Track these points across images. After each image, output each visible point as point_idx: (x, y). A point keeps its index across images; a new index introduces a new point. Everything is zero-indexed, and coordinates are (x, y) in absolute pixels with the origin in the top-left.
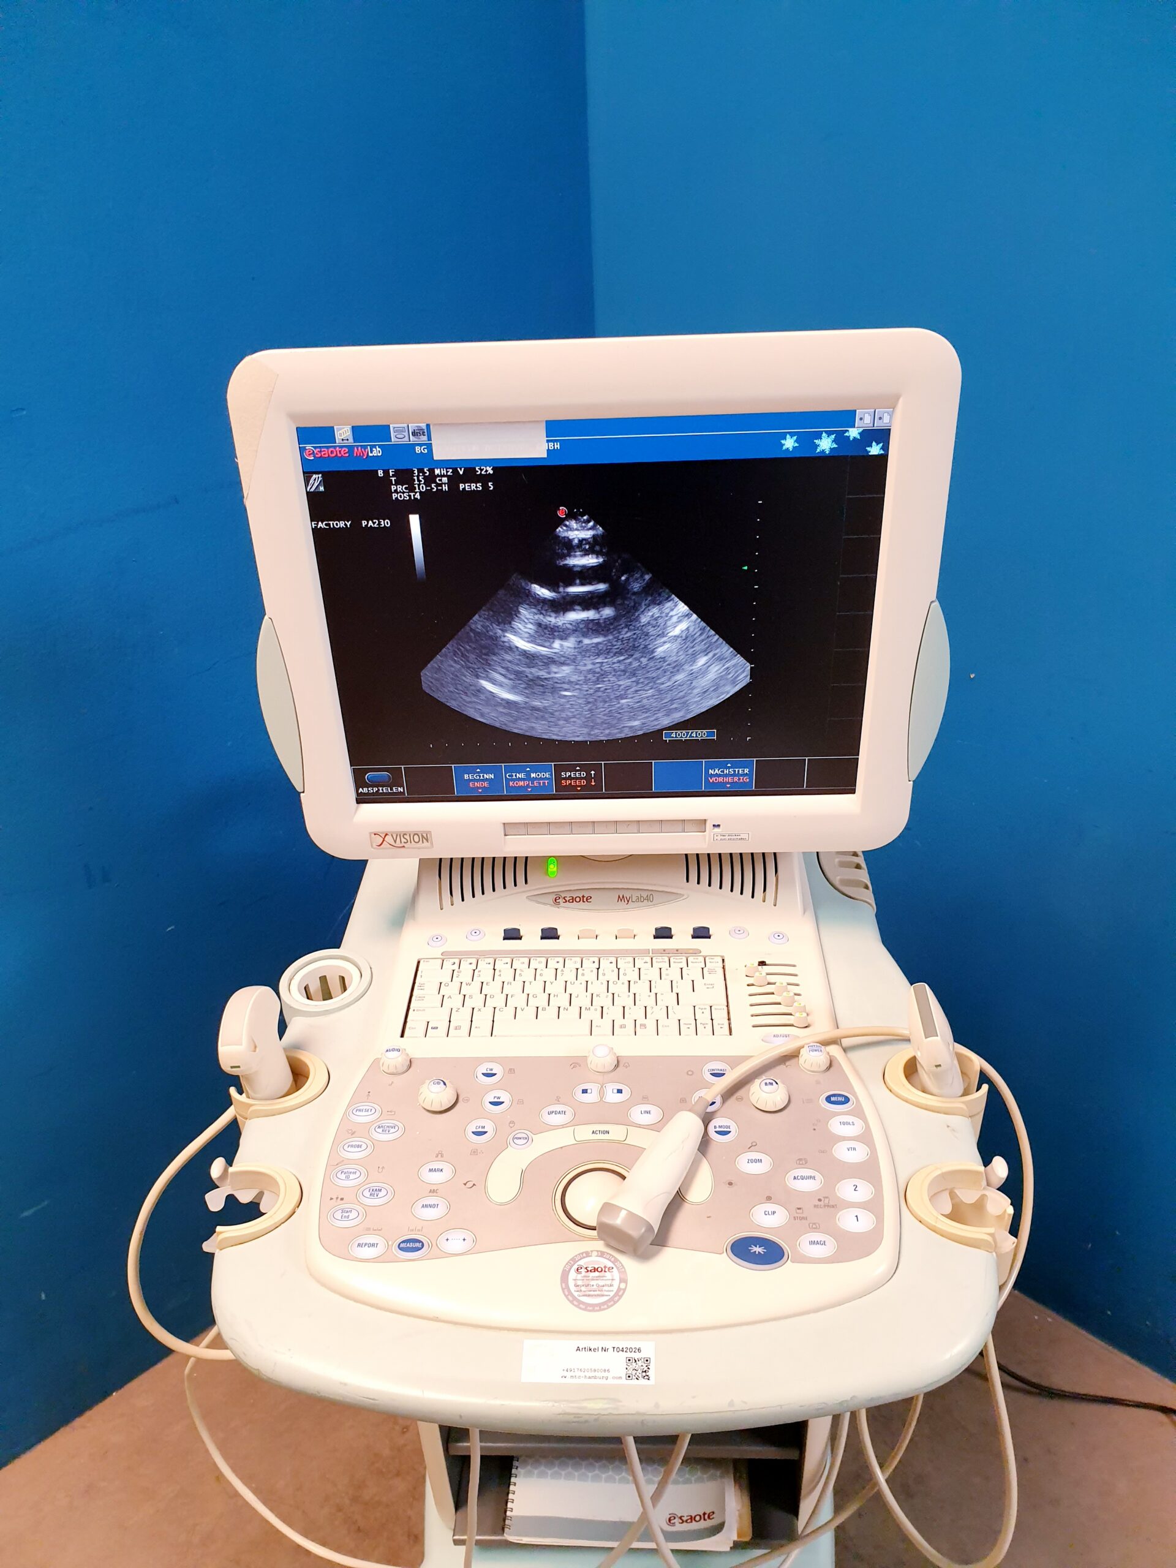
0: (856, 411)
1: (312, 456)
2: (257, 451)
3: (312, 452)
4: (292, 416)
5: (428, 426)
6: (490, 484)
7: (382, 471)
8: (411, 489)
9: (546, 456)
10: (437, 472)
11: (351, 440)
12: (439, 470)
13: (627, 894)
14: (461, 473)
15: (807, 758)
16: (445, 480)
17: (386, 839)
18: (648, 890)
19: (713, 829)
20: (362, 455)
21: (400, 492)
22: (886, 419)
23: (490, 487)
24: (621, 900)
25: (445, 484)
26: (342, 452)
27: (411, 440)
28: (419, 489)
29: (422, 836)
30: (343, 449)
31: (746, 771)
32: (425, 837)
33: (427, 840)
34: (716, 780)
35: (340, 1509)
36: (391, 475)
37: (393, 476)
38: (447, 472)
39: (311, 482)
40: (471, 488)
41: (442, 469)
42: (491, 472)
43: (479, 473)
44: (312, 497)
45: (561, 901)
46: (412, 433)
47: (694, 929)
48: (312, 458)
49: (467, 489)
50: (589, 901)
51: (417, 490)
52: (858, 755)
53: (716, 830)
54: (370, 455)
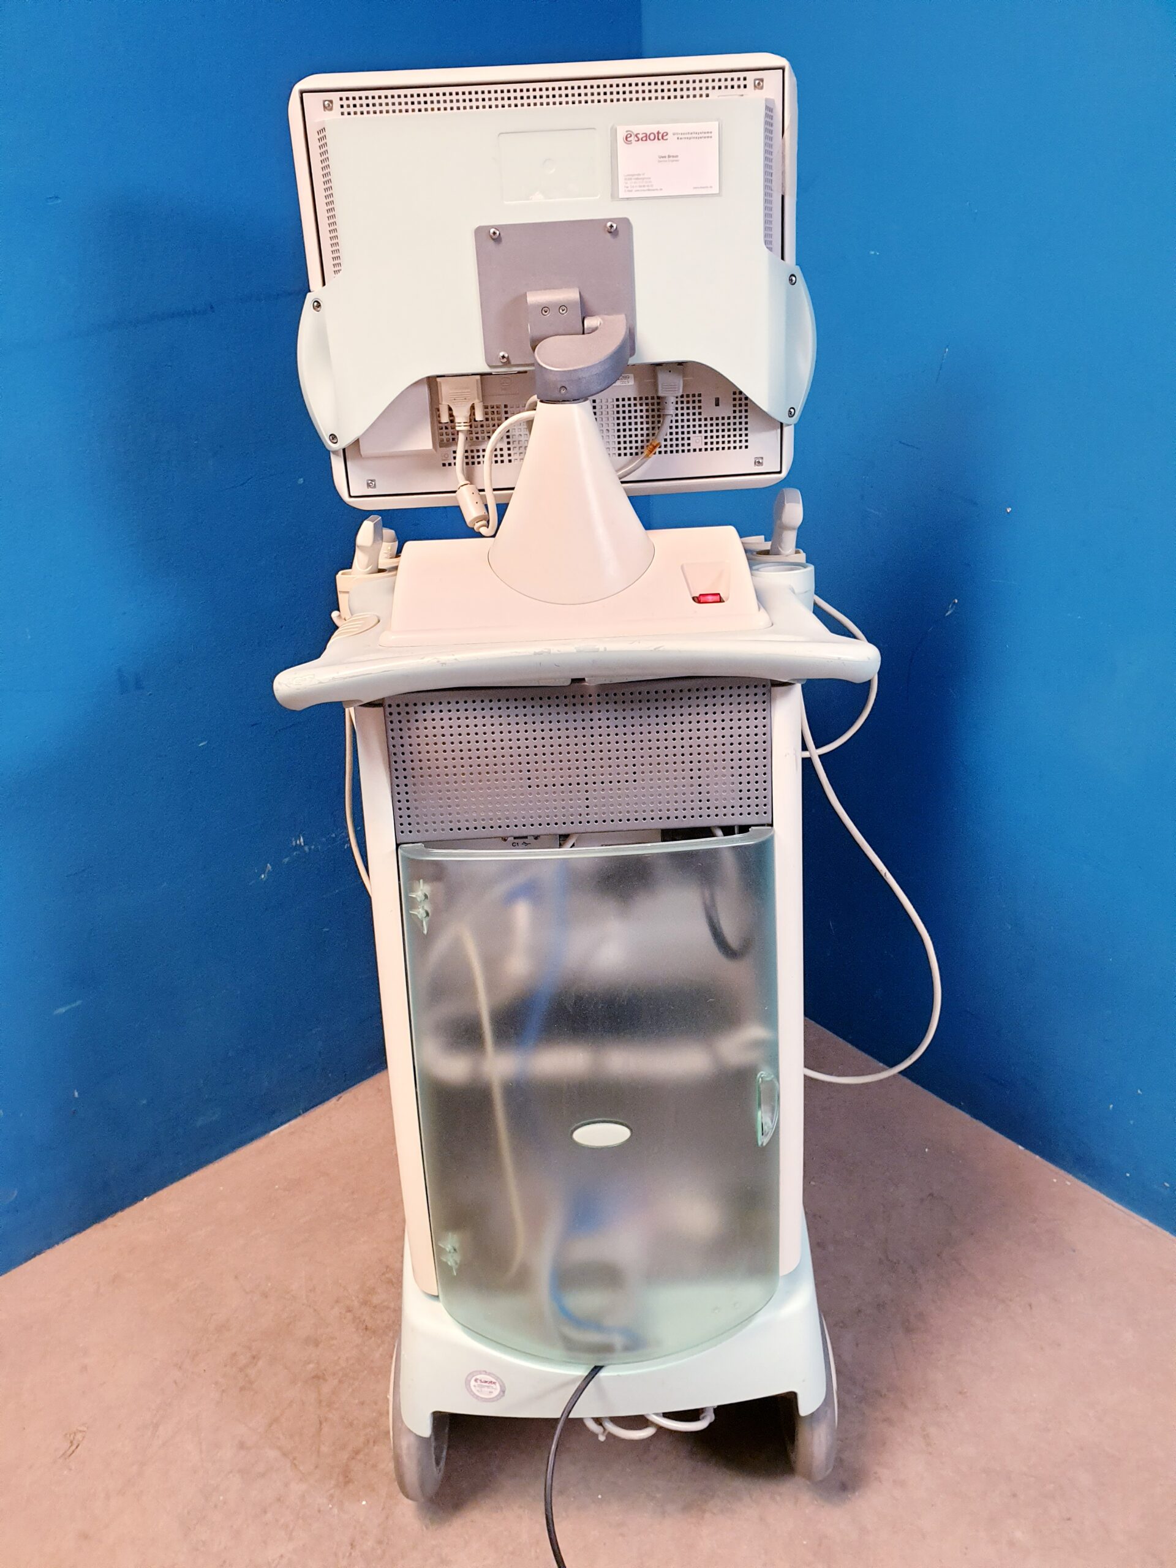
35: (349, 1310)
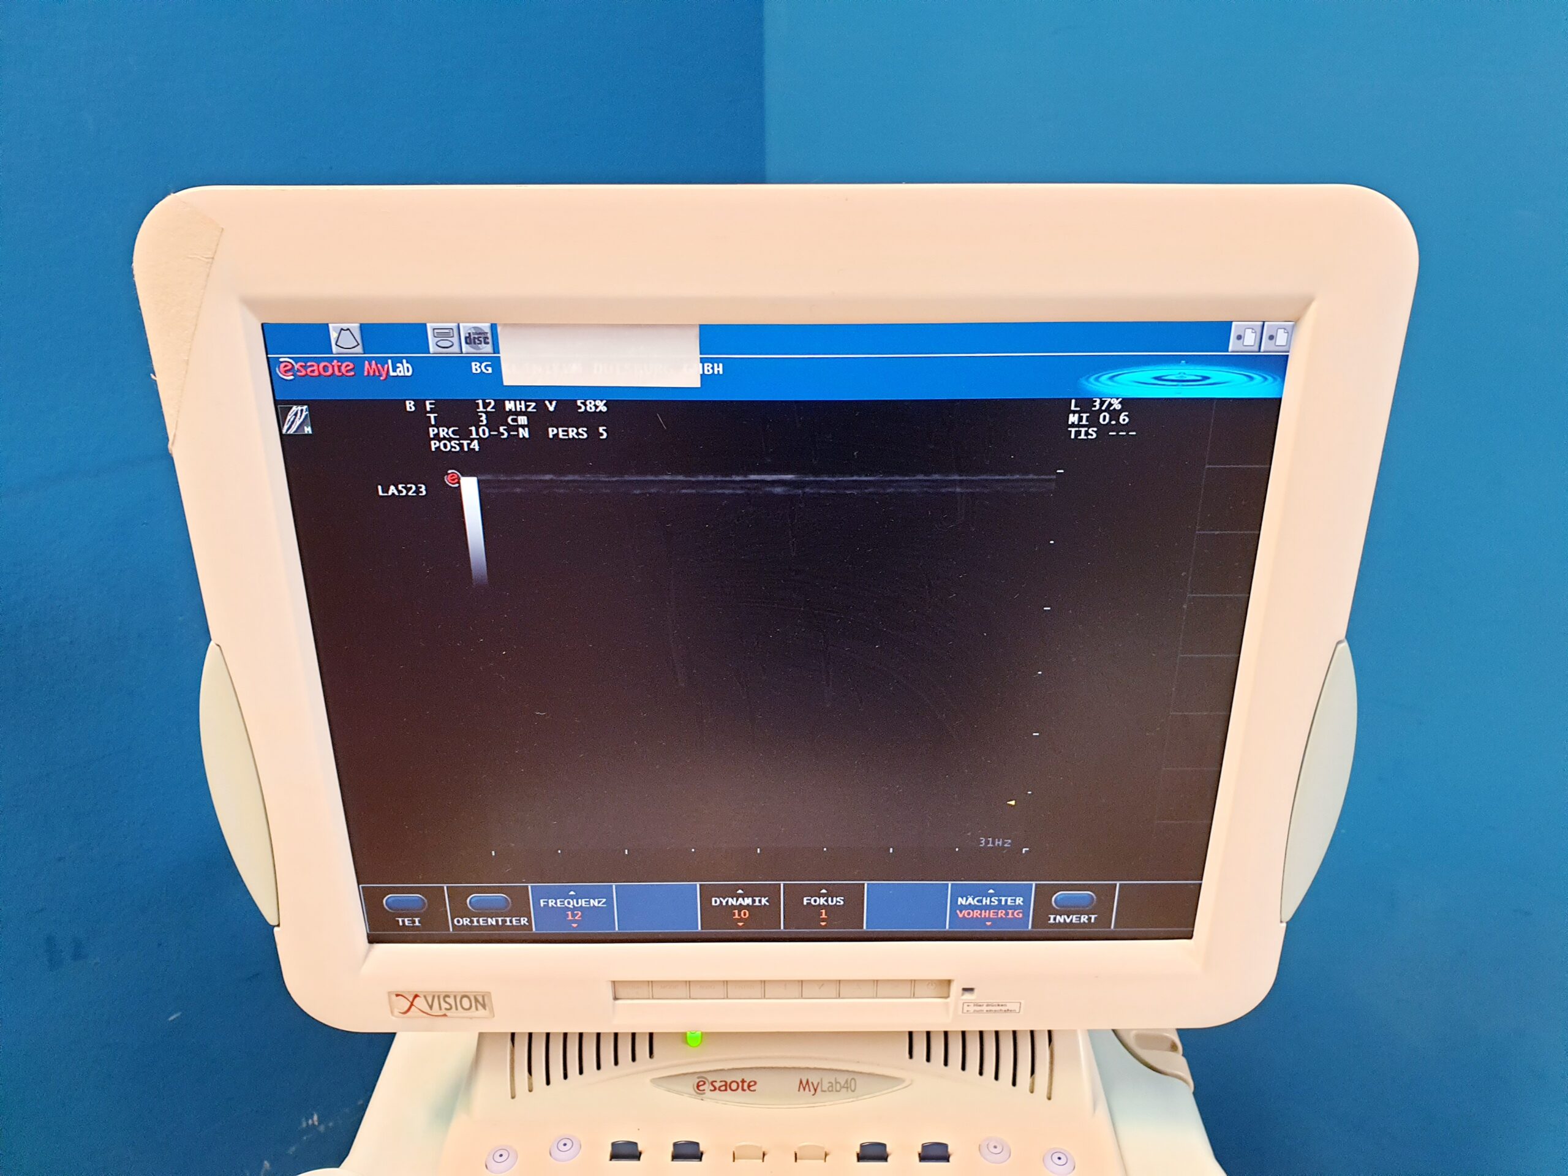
0: (1229, 324)
1: (291, 373)
2: (187, 362)
3: (290, 367)
4: (251, 304)
5: (493, 327)
6: (601, 429)
7: (413, 403)
8: (464, 434)
9: (697, 384)
10: (509, 406)
11: (359, 349)
12: (512, 402)
13: (814, 1079)
14: (551, 409)
15: (1118, 883)
16: (523, 420)
17: (414, 1003)
18: (848, 1071)
19: (963, 994)
20: (377, 374)
21: (444, 438)
22: (1281, 339)
23: (602, 434)
24: (804, 1089)
25: (523, 427)
26: (343, 370)
27: (464, 350)
28: (478, 434)
29: (476, 1000)
30: (345, 364)
31: (1019, 901)
32: (480, 1001)
33: (484, 1006)
34: (969, 914)
36: (428, 409)
37: (431, 412)
38: (527, 407)
39: (289, 417)
40: (568, 435)
41: (518, 402)
42: (604, 409)
43: (582, 410)
44: (288, 442)
45: (707, 1087)
46: (466, 338)
47: (924, 1147)
48: (292, 377)
49: (561, 436)
50: (752, 1088)
51: (474, 436)
52: (1202, 880)
53: (968, 996)
54: (392, 374)
